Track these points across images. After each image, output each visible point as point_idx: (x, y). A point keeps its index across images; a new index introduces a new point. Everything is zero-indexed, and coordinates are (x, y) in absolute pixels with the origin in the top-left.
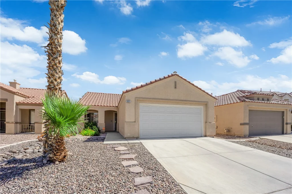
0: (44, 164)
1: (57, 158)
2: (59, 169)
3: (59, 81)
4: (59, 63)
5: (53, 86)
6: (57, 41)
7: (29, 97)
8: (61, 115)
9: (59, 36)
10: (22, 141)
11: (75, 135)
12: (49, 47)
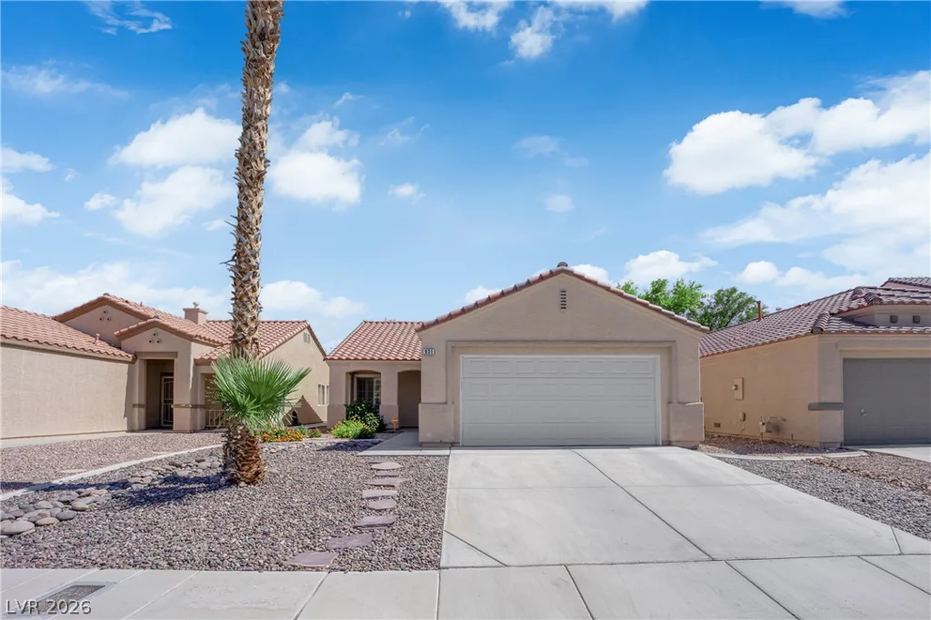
0: (220, 486)
1: (242, 475)
2: (243, 495)
3: (253, 325)
4: (254, 290)
5: (240, 337)
6: (249, 247)
7: (222, 345)
8: (248, 393)
9: (252, 237)
10: (200, 446)
11: (320, 436)
12: (235, 261)
